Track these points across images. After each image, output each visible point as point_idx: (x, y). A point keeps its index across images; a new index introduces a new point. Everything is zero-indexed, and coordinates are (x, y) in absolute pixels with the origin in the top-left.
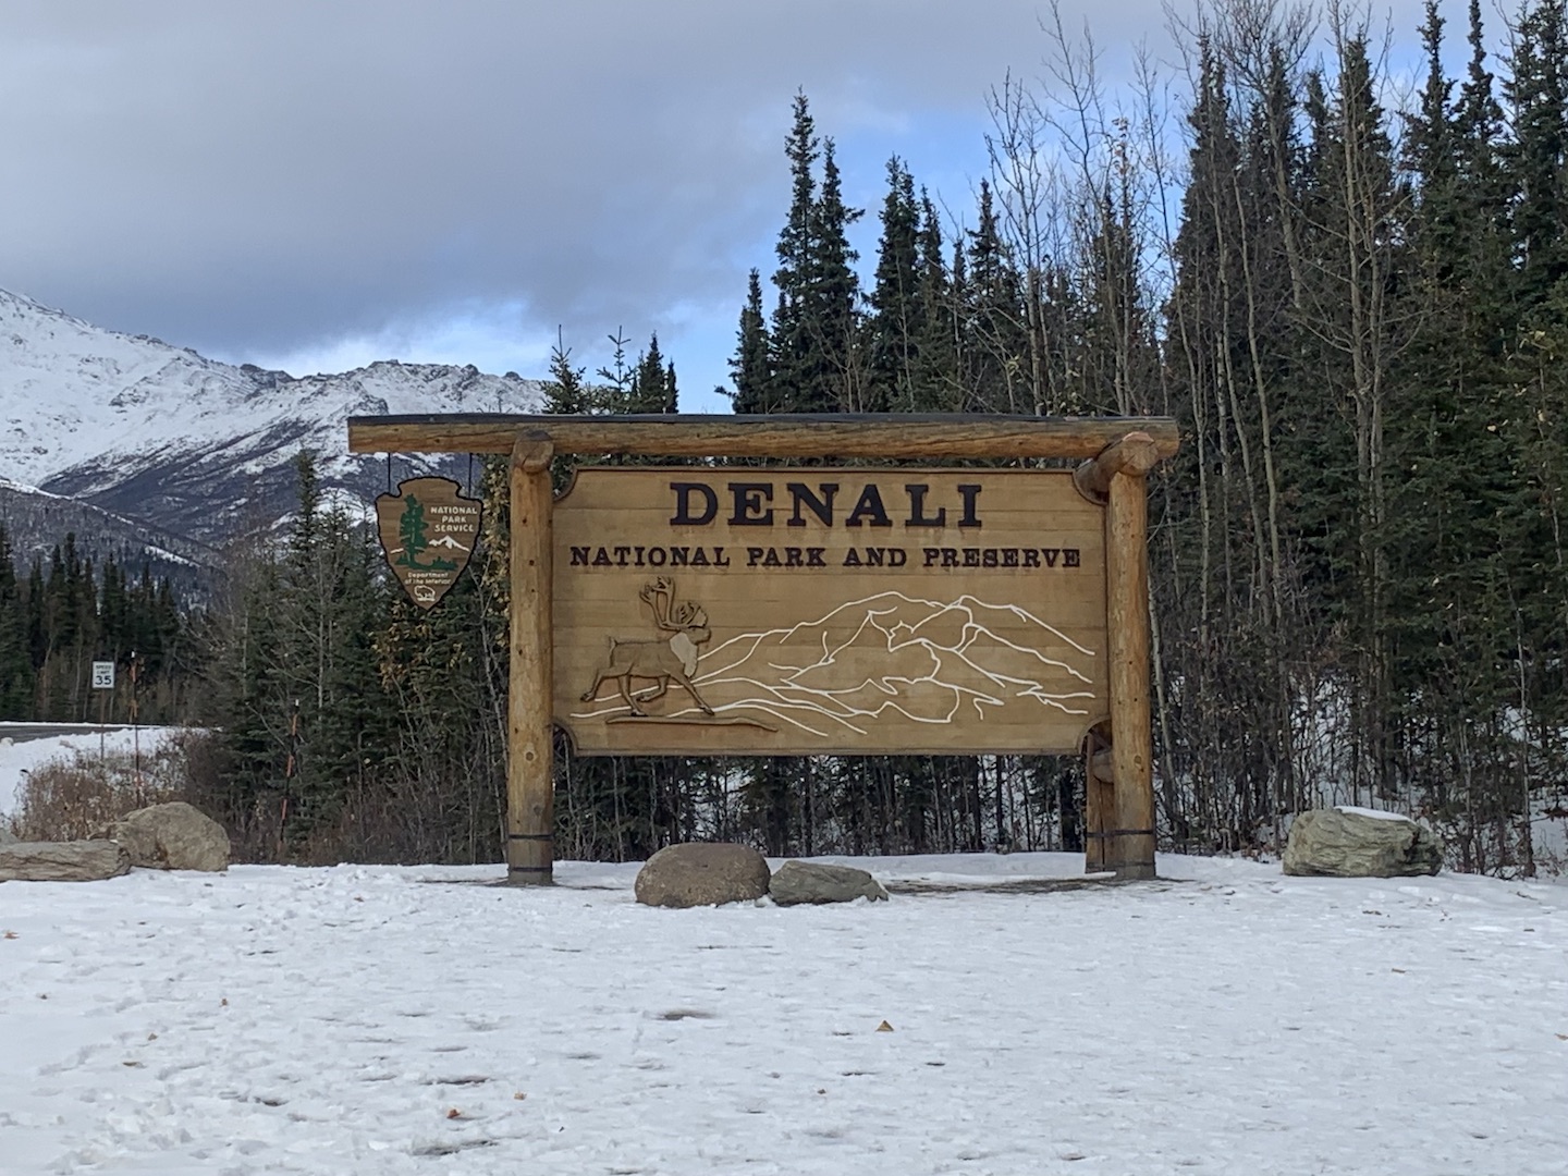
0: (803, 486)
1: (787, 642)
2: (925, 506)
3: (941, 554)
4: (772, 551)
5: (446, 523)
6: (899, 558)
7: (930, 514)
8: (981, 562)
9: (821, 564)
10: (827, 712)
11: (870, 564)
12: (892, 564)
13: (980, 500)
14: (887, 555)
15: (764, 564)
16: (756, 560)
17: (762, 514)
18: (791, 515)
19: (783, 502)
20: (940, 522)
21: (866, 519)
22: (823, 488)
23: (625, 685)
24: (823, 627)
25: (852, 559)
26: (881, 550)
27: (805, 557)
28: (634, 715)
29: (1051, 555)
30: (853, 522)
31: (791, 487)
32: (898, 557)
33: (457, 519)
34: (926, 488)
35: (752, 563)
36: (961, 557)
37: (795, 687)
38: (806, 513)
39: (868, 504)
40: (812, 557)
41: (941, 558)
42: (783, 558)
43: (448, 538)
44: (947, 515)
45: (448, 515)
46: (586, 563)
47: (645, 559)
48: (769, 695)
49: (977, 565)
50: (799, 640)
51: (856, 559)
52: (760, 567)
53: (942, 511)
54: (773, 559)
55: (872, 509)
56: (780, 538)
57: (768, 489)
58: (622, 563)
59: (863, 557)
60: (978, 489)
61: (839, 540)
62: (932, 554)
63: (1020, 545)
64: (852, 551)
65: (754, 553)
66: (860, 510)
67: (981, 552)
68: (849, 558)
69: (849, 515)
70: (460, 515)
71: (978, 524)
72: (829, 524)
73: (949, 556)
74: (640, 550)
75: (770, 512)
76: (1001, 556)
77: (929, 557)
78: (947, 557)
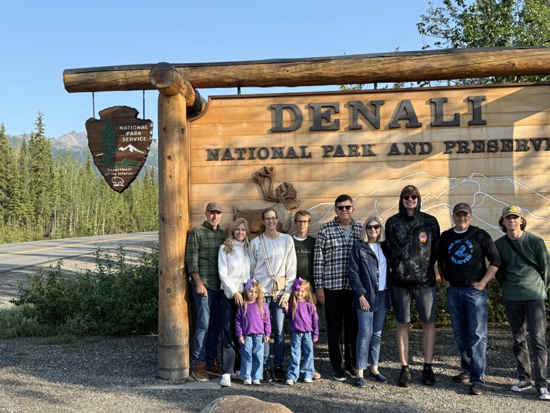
0: (359, 103)
2: (444, 112)
3: (457, 145)
4: (339, 147)
5: (129, 136)
7: (448, 118)
8: (486, 149)
9: (372, 155)
11: (406, 153)
12: (422, 153)
13: (484, 107)
14: (418, 148)
15: (334, 156)
16: (329, 154)
17: (332, 123)
18: (351, 123)
19: (344, 115)
20: (455, 123)
21: (403, 123)
22: (372, 104)
24: (375, 197)
25: (394, 150)
26: (414, 144)
27: (361, 151)
29: (537, 142)
30: (393, 126)
31: (350, 105)
32: (426, 148)
33: (136, 133)
34: (445, 101)
35: (326, 156)
36: (471, 147)
39: (404, 113)
40: (365, 151)
41: (457, 148)
42: (346, 151)
43: (130, 146)
44: (461, 118)
45: (130, 131)
46: (216, 159)
47: (256, 155)
49: (483, 151)
51: (397, 150)
52: (330, 158)
54: (339, 153)
55: (406, 117)
56: (344, 138)
57: (334, 108)
58: (241, 158)
59: (402, 149)
60: (482, 99)
62: (451, 145)
64: (394, 145)
65: (328, 149)
66: (398, 118)
67: (486, 142)
68: (392, 150)
69: (390, 121)
70: (138, 130)
71: (484, 123)
72: (377, 128)
73: (463, 147)
74: (252, 149)
75: (337, 122)
76: (500, 145)
77: (448, 147)
78: (460, 148)
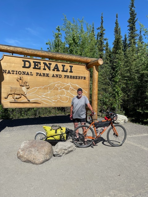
0: (46, 63)
1: (43, 89)
2: (65, 68)
4: (40, 73)
6: (60, 76)
7: (65, 70)
9: (48, 76)
10: (49, 101)
11: (56, 77)
12: (60, 77)
13: (73, 68)
14: (59, 76)
17: (39, 67)
18: (44, 68)
19: (42, 65)
21: (56, 70)
22: (49, 64)
23: (13, 96)
24: (49, 87)
25: (53, 76)
26: (58, 75)
27: (46, 75)
28: (15, 101)
29: (82, 77)
30: (54, 70)
31: (44, 63)
34: (65, 66)
35: (37, 75)
36: (70, 77)
37: (44, 96)
38: (46, 68)
39: (56, 67)
40: (47, 75)
42: (42, 75)
44: (68, 70)
46: (6, 73)
47: (17, 73)
48: (39, 98)
49: (72, 78)
50: (45, 89)
51: (54, 76)
52: (38, 76)
53: (67, 69)
54: (40, 75)
55: (57, 68)
56: (42, 71)
57: (40, 63)
58: (13, 73)
59: (55, 76)
60: (72, 66)
61: (51, 73)
63: (78, 76)
64: (53, 75)
65: (37, 74)
66: (55, 68)
67: (72, 76)
69: (53, 69)
71: (72, 72)
72: (50, 70)
74: (17, 71)
75: (40, 67)
76: (75, 77)
77: (65, 77)
78: (68, 77)
